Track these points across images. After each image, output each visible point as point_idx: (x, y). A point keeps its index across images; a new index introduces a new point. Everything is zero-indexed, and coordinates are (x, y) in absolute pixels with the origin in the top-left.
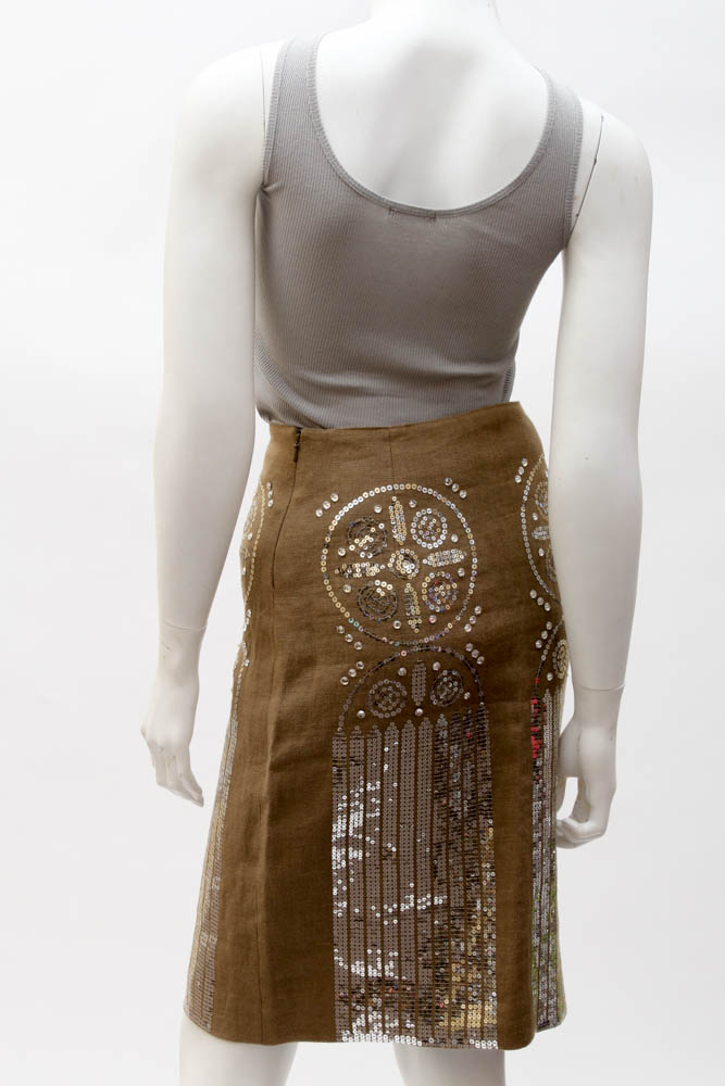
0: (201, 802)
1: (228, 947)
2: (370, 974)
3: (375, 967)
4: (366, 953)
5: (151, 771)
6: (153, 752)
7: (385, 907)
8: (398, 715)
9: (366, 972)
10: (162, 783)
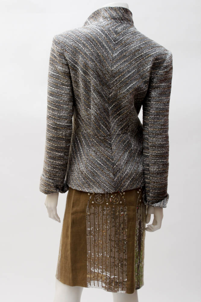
0: (60, 221)
1: (63, 259)
2: (95, 271)
3: (96, 270)
4: (94, 266)
5: (47, 214)
6: (48, 209)
7: (99, 254)
8: (102, 204)
9: (94, 271)
10: (50, 217)
